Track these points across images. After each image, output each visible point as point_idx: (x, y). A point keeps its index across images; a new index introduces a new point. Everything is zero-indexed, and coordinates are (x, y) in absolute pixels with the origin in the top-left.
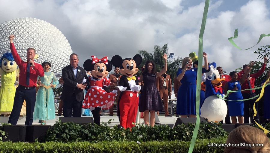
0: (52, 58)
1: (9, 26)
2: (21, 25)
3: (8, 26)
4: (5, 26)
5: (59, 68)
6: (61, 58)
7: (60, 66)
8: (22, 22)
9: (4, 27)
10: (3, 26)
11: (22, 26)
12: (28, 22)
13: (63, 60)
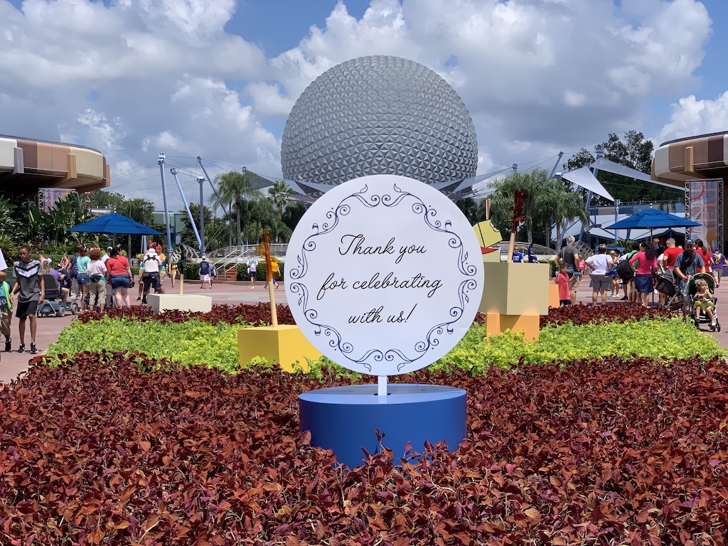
0: (428, 143)
1: (338, 78)
2: (362, 77)
3: (336, 79)
4: (331, 80)
5: (444, 163)
6: (446, 141)
7: (445, 158)
8: (364, 67)
9: (329, 81)
10: (326, 80)
11: (365, 77)
12: (375, 68)
13: (452, 144)
